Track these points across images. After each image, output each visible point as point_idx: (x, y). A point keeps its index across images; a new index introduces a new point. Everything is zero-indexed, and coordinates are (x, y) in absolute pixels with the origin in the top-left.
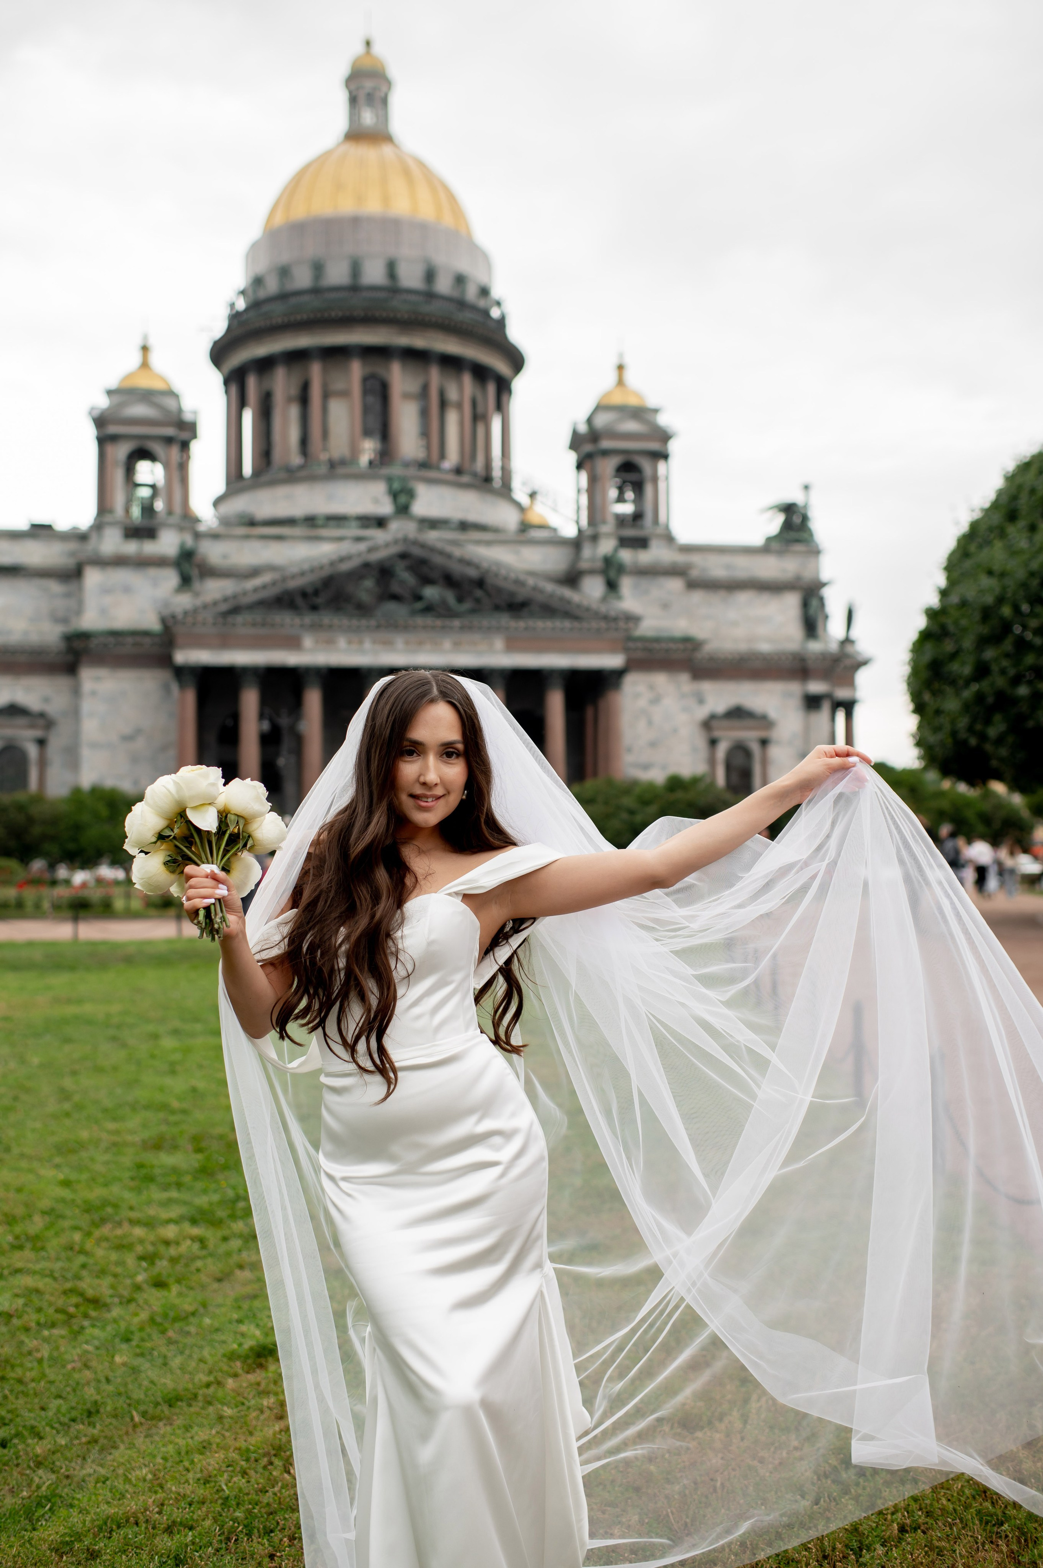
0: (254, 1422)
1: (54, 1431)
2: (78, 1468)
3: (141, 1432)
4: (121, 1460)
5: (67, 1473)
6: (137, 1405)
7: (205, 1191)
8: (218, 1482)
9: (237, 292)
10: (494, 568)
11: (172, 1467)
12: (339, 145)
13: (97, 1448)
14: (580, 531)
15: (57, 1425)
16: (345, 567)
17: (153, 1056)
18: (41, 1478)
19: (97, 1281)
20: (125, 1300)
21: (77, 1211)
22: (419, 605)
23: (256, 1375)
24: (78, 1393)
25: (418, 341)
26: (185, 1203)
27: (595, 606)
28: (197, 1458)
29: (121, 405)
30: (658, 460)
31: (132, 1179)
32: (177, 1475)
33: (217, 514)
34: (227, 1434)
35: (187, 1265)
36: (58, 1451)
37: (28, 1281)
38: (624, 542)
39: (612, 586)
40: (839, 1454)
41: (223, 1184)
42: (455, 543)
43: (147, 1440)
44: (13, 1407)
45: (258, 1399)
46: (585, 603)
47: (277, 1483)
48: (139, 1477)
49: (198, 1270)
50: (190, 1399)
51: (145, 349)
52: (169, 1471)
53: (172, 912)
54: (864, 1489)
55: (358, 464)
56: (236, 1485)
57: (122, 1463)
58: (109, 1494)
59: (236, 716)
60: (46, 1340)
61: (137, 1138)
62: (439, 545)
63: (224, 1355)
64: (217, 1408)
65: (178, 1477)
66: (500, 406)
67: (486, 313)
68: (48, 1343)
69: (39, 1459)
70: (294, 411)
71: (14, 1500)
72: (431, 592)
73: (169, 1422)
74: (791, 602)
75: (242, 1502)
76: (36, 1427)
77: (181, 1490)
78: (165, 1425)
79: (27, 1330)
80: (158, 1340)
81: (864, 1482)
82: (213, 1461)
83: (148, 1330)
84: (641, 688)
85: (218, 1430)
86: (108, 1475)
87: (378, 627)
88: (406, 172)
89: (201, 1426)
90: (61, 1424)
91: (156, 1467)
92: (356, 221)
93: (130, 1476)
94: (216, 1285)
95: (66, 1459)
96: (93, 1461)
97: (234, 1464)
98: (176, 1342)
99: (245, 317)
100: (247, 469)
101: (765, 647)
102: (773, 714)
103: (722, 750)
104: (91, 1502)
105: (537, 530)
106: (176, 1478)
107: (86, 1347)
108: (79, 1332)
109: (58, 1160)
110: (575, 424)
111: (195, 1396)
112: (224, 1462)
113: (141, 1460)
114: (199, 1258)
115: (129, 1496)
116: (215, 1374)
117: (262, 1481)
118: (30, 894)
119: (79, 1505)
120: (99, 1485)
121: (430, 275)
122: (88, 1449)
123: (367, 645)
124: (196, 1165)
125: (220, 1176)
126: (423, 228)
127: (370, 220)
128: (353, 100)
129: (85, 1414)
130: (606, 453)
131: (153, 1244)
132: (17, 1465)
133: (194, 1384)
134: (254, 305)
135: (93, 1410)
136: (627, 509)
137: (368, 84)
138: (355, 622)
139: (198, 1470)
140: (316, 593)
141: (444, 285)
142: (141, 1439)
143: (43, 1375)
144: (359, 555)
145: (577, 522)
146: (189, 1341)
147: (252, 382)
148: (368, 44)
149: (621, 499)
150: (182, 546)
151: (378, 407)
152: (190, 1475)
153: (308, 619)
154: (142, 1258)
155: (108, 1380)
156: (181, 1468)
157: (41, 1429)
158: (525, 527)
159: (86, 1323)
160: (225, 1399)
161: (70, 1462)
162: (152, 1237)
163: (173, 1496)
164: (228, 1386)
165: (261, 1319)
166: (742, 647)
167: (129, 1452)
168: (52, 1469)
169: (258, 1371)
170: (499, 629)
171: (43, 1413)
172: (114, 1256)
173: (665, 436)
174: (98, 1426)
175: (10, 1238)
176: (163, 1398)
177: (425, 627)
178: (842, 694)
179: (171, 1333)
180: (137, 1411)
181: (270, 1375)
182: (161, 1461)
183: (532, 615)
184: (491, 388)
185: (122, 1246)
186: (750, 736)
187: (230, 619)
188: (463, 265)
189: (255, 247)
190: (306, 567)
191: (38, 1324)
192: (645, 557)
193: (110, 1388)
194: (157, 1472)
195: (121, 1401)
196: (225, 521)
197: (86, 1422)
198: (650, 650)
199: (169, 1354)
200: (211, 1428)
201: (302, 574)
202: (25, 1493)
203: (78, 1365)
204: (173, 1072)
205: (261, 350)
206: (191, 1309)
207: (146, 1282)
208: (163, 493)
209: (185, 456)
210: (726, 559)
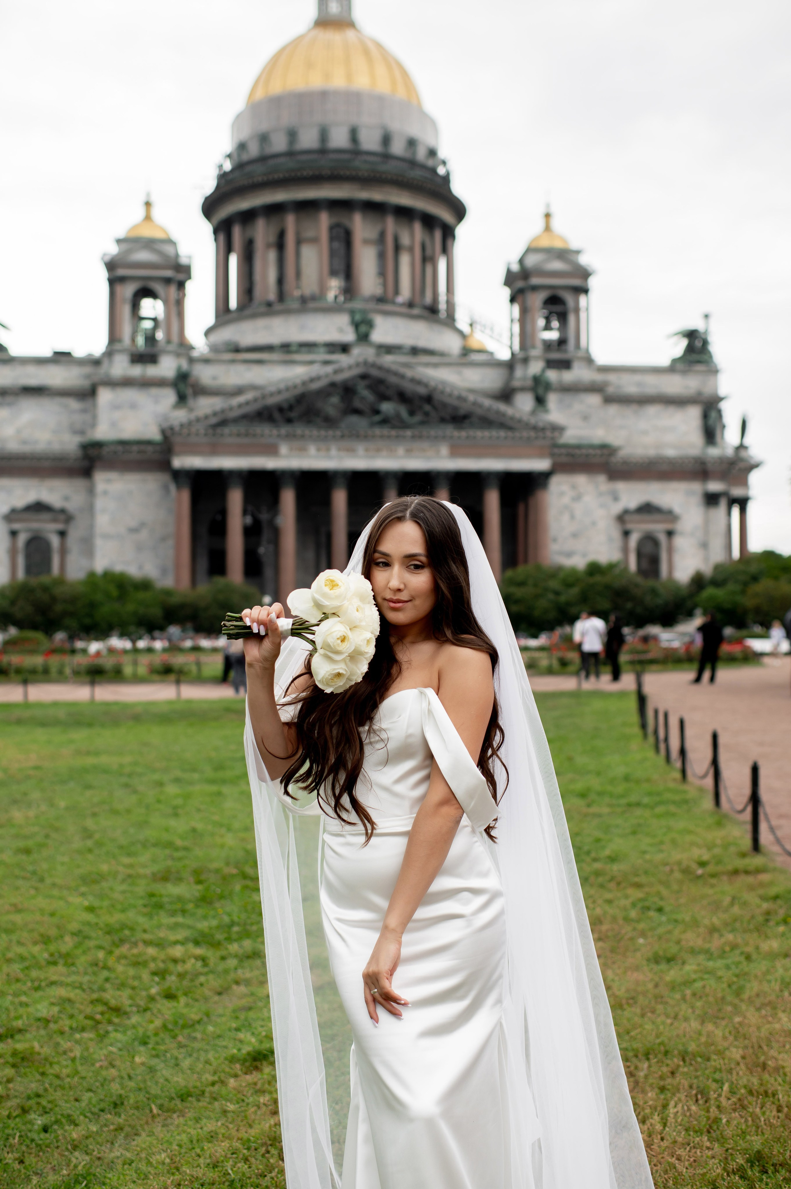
0: (253, 1117)
1: (87, 1120)
2: (107, 1151)
3: (159, 1122)
4: (143, 1146)
5: (99, 1155)
6: (155, 1100)
7: (205, 917)
8: (225, 1167)
9: (224, 155)
10: (440, 387)
11: (186, 1153)
12: (310, 30)
13: (123, 1135)
14: (513, 354)
15: (89, 1114)
16: (315, 386)
17: (159, 801)
18: (77, 1159)
19: (118, 993)
20: (141, 1009)
21: (100, 933)
22: (377, 418)
23: (253, 1076)
24: (106, 1087)
25: (377, 195)
26: (189, 927)
27: (525, 418)
28: (206, 1146)
29: (128, 252)
30: (580, 294)
31: (145, 906)
32: (190, 1160)
33: (207, 342)
34: (231, 1126)
35: (192, 980)
36: (90, 1136)
37: (62, 992)
38: (551, 364)
39: (540, 401)
40: (745, 1154)
41: (220, 911)
42: (407, 365)
43: (164, 1129)
44: (53, 1098)
45: (255, 1097)
46: (517, 415)
47: (274, 1169)
48: (159, 1161)
49: (202, 985)
50: (199, 1095)
51: (148, 204)
52: (184, 1156)
53: (172, 677)
54: (767, 1184)
55: (326, 299)
56: (240, 1170)
57: (145, 1149)
58: (135, 1175)
59: (223, 512)
60: (77, 1042)
61: (148, 871)
62: (394, 367)
63: (226, 1059)
64: (222, 1104)
65: (191, 1161)
66: (446, 250)
67: (434, 171)
68: (80, 1045)
69: (76, 1143)
70: (272, 256)
71: (56, 1177)
72: (387, 407)
73: (182, 1114)
74: (693, 414)
75: (245, 1184)
76: (72, 1115)
77: (195, 1173)
78: (178, 1116)
79: (62, 1033)
80: (170, 1044)
81: (767, 1178)
82: (220, 1149)
83: (162, 1035)
84: (565, 488)
85: (223, 1122)
86: (133, 1158)
87: (343, 437)
88: (366, 52)
89: (209, 1118)
90: (92, 1113)
91: (173, 1153)
92: (324, 95)
93: (151, 1160)
94: (216, 998)
95: (98, 1143)
96: (120, 1146)
97: (238, 1152)
98: (185, 1046)
99: (231, 176)
100: (233, 303)
101: (670, 453)
102: (677, 509)
103: (634, 540)
104: (120, 1181)
105: (477, 354)
106: (189, 1162)
107: (111, 1048)
108: (105, 1036)
109: (83, 889)
110: (509, 264)
111: (203, 1092)
112: (229, 1150)
113: (160, 1146)
114: (201, 974)
115: (152, 1177)
116: (219, 1074)
117: (261, 1167)
118: (54, 661)
119: (110, 1183)
120: (126, 1167)
121: (386, 140)
122: (115, 1135)
123: (334, 452)
124: (197, 894)
125: (217, 905)
126: (380, 100)
127: (336, 93)
129: (112, 1105)
130: (535, 288)
131: (164, 961)
132: (57, 1147)
133: (201, 1082)
134: (239, 167)
135: (118, 1102)
136: (553, 335)
138: (323, 433)
139: (208, 1156)
140: (291, 408)
141: (398, 148)
142: (159, 1128)
143: (77, 1072)
144: (327, 376)
145: (511, 348)
146: (196, 1045)
147: (237, 232)
149: (548, 327)
150: (179, 369)
151: (342, 251)
152: (201, 1161)
153: (284, 430)
154: (154, 974)
155: (130, 1078)
156: (193, 1155)
157: (75, 1117)
158: (466, 351)
159: (110, 1028)
160: (227, 1096)
161: (101, 1146)
162: (162, 956)
163: (188, 1178)
164: (230, 1085)
165: (256, 1028)
166: (652, 452)
167: (149, 1139)
168: (86, 1151)
169: (254, 1073)
170: (444, 438)
171: (77, 1104)
172: (131, 972)
173: (585, 274)
174: (123, 1116)
175: (46, 955)
176: (176, 1094)
177: (382, 437)
178: (737, 492)
179: (180, 1038)
180: (155, 1104)
181: (265, 1076)
182: (177, 1148)
183: (472, 426)
184: (438, 235)
185: (138, 963)
186: (658, 528)
187: (219, 430)
188: (414, 130)
189: (239, 117)
190: (282, 386)
191: (71, 1028)
192: (568, 376)
193: (132, 1084)
194: (174, 1157)
195: (141, 1095)
196: (214, 348)
197: (113, 1113)
198: (573, 456)
199: (180, 1057)
200: (217, 1121)
201: (279, 392)
202: (65, 1172)
203: (105, 1063)
204: (176, 815)
205: (244, 204)
206: (196, 1017)
207: (158, 994)
208: (163, 325)
209: (181, 294)
210: (638, 378)
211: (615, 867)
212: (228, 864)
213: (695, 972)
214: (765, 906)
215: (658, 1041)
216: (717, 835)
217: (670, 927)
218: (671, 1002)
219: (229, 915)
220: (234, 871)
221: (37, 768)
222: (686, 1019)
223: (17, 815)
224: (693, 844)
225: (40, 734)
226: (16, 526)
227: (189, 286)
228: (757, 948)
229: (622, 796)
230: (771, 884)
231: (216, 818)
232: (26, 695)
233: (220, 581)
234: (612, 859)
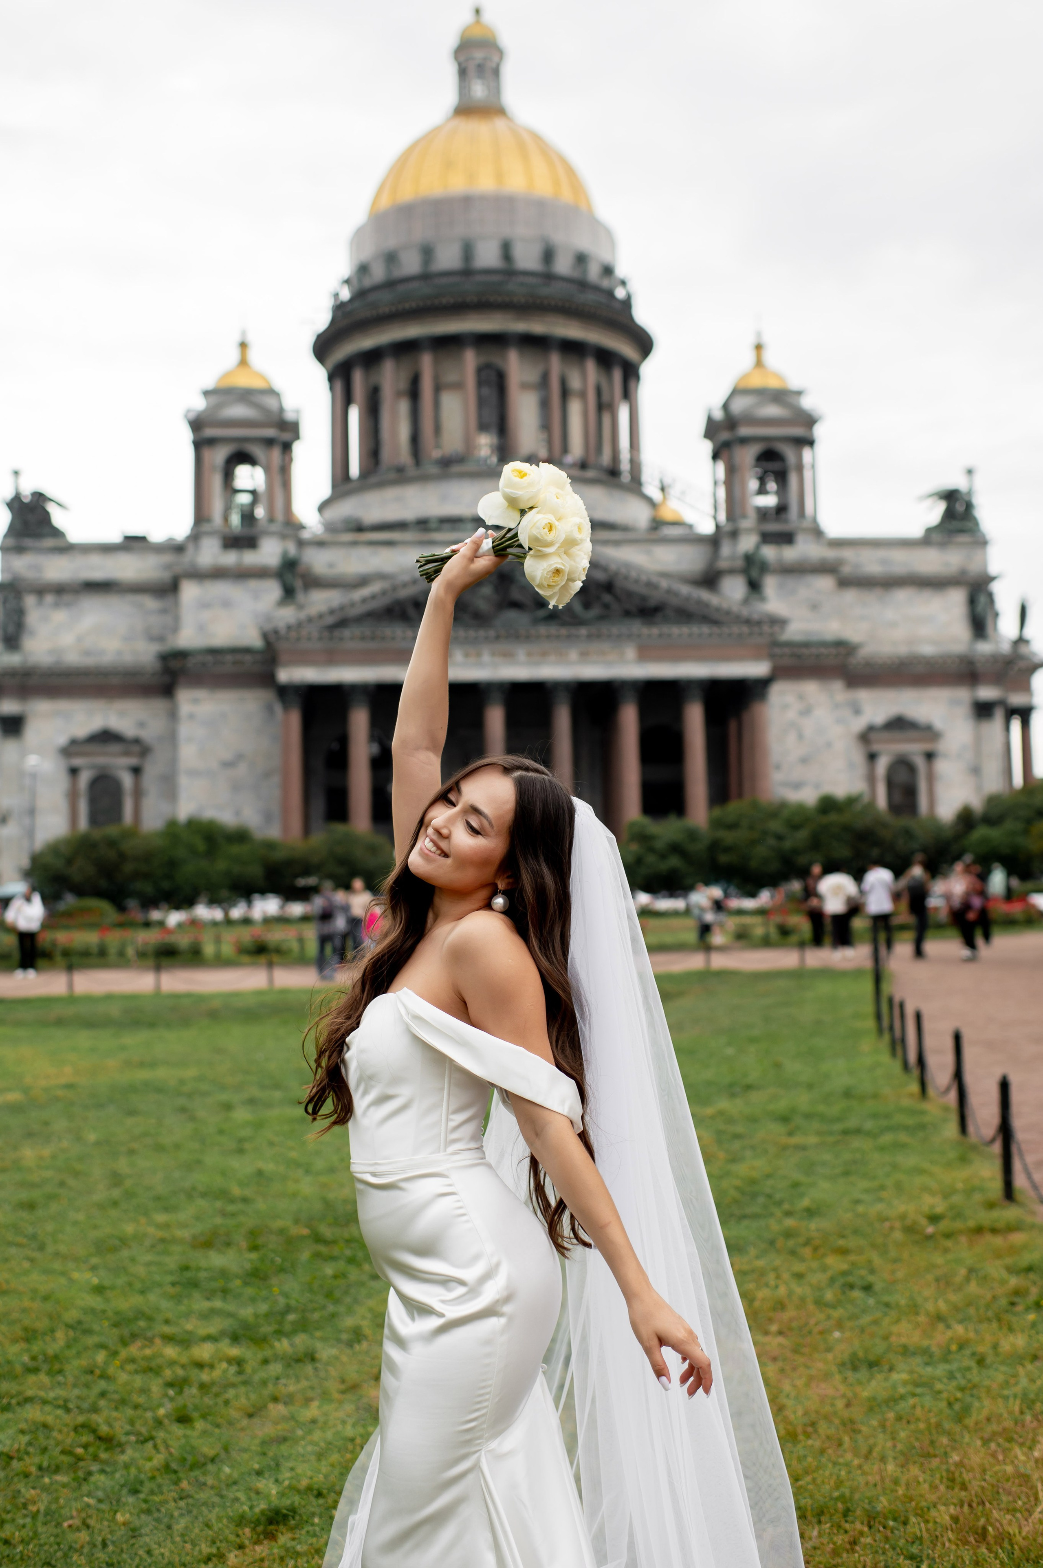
7: (253, 1300)
9: (341, 281)
10: (623, 570)
12: (448, 120)
14: (718, 527)
17: (221, 1132)
19: (114, 1414)
20: (142, 1438)
21: (106, 1324)
22: (541, 613)
25: (537, 327)
26: (230, 1315)
27: (735, 609)
29: (219, 406)
30: (803, 447)
31: (173, 1284)
33: (322, 520)
35: (217, 1395)
37: (33, 1413)
38: (767, 538)
39: (754, 586)
41: (276, 1290)
46: (725, 605)
49: (228, 1402)
51: (243, 345)
53: (265, 958)
55: (474, 461)
59: (343, 741)
60: (45, 1489)
61: (184, 1234)
63: (232, 1520)
66: (628, 394)
67: (610, 294)
68: (48, 1493)
70: (404, 407)
74: (957, 599)
79: (26, 1476)
80: (168, 1493)
83: (160, 1479)
84: (790, 699)
87: (498, 638)
88: (521, 146)
92: (467, 201)
94: (245, 1422)
98: (187, 1497)
99: (350, 307)
100: (355, 470)
101: (927, 650)
102: (938, 724)
103: (882, 765)
105: (671, 527)
107: (88, 1498)
108: (84, 1480)
109: (94, 1260)
110: (710, 410)
114: (233, 1385)
116: (218, 1544)
118: (115, 939)
121: (548, 255)
123: (486, 658)
124: (248, 1266)
125: (274, 1281)
126: (541, 207)
127: (483, 198)
128: (463, 73)
130: (744, 441)
131: (184, 1367)
133: (192, 1557)
134: (360, 295)
136: (769, 501)
137: (478, 55)
138: (472, 633)
141: (563, 266)
143: (35, 1535)
145: (715, 518)
146: (201, 1496)
147: (358, 377)
148: (477, 11)
149: (762, 491)
150: (285, 554)
151: (494, 400)
154: (170, 1385)
155: (104, 1546)
158: (657, 524)
159: (95, 1467)
162: (184, 1358)
164: (230, 1561)
166: (903, 650)
170: (630, 637)
172: (138, 1381)
173: (809, 421)
175: (26, 1358)
177: (548, 637)
178: (1017, 699)
179: (184, 1484)
183: (667, 620)
184: (617, 375)
185: (151, 1370)
186: (913, 749)
187: (337, 633)
188: (583, 242)
189: (359, 234)
191: (40, 1468)
192: (790, 554)
196: (330, 528)
198: (799, 657)
199: (177, 1514)
201: (414, 582)
203: (77, 1522)
204: (241, 1151)
205: (367, 342)
206: (211, 1453)
207: (167, 1416)
208: (264, 499)
209: (287, 458)
210: (882, 553)
211: (813, 1225)
212: (297, 1221)
213: (905, 1383)
214: (1014, 1281)
215: (836, 1494)
216: (959, 1176)
217: (878, 1314)
218: (864, 1429)
219: (286, 1296)
220: (305, 1232)
221: (70, 1086)
222: (883, 1459)
223: (29, 1154)
224: (925, 1189)
225: (84, 1038)
226: (77, 762)
227: (298, 448)
228: (995, 1347)
229: (839, 1119)
230: (1025, 1247)
231: (293, 1154)
232: (70, 985)
233: (339, 828)
234: (811, 1213)
